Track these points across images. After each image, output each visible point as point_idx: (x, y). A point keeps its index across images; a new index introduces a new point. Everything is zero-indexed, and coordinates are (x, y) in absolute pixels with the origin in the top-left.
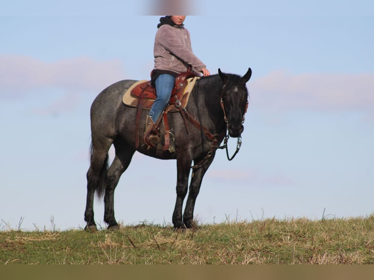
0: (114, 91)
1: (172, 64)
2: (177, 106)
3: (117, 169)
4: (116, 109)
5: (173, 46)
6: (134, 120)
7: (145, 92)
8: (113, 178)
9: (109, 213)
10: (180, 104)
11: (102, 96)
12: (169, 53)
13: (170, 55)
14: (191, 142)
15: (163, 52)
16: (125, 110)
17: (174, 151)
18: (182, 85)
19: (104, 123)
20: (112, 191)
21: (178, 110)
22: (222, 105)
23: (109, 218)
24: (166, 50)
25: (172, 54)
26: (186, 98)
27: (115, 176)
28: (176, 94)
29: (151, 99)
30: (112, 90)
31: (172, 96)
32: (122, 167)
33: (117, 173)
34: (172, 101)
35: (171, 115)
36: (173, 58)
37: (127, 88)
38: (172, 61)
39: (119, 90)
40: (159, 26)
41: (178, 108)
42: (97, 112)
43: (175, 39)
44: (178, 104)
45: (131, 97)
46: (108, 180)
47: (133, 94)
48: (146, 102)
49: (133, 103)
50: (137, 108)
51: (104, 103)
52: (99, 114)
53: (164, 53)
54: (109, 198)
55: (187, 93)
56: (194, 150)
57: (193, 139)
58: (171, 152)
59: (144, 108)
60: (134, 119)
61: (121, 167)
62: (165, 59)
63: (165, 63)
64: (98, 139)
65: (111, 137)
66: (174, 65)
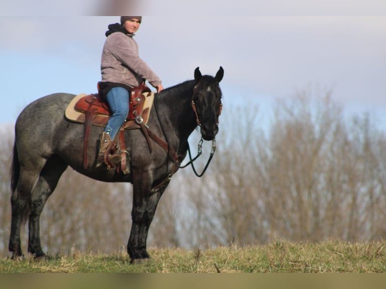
0: (52, 105)
1: (124, 76)
2: (138, 122)
3: (43, 193)
4: (54, 125)
5: (128, 56)
6: (82, 138)
7: (93, 107)
8: (40, 203)
9: (35, 242)
10: (142, 120)
11: (35, 111)
12: (120, 63)
13: (121, 66)
14: (153, 162)
15: (115, 62)
16: (68, 126)
17: (129, 172)
18: (139, 100)
19: (38, 141)
20: (37, 217)
21: (139, 127)
22: (194, 107)
23: (36, 247)
24: (118, 60)
25: (124, 65)
26: (147, 114)
27: (41, 201)
28: (134, 109)
29: (101, 114)
30: (49, 104)
31: (131, 111)
32: (49, 190)
33: (43, 197)
34: (131, 117)
35: (128, 132)
36: (125, 70)
37: (68, 103)
38: (124, 74)
39: (57, 104)
40: (107, 34)
41: (139, 125)
42: (28, 129)
43: (130, 49)
44: (140, 120)
45: (75, 112)
46: (32, 205)
47: (78, 108)
48: (95, 118)
49: (79, 118)
50: (85, 124)
51: (39, 118)
52: (32, 131)
53: (116, 64)
54: (34, 225)
55: (147, 109)
56: (156, 171)
57: (155, 160)
58: (125, 173)
59: (94, 124)
60: (82, 136)
61: (47, 190)
62: (116, 71)
63: (117, 75)
64: (31, 159)
65: (45, 157)
66: (127, 77)
